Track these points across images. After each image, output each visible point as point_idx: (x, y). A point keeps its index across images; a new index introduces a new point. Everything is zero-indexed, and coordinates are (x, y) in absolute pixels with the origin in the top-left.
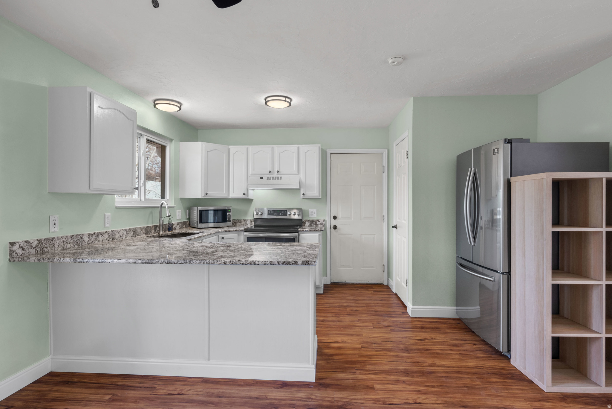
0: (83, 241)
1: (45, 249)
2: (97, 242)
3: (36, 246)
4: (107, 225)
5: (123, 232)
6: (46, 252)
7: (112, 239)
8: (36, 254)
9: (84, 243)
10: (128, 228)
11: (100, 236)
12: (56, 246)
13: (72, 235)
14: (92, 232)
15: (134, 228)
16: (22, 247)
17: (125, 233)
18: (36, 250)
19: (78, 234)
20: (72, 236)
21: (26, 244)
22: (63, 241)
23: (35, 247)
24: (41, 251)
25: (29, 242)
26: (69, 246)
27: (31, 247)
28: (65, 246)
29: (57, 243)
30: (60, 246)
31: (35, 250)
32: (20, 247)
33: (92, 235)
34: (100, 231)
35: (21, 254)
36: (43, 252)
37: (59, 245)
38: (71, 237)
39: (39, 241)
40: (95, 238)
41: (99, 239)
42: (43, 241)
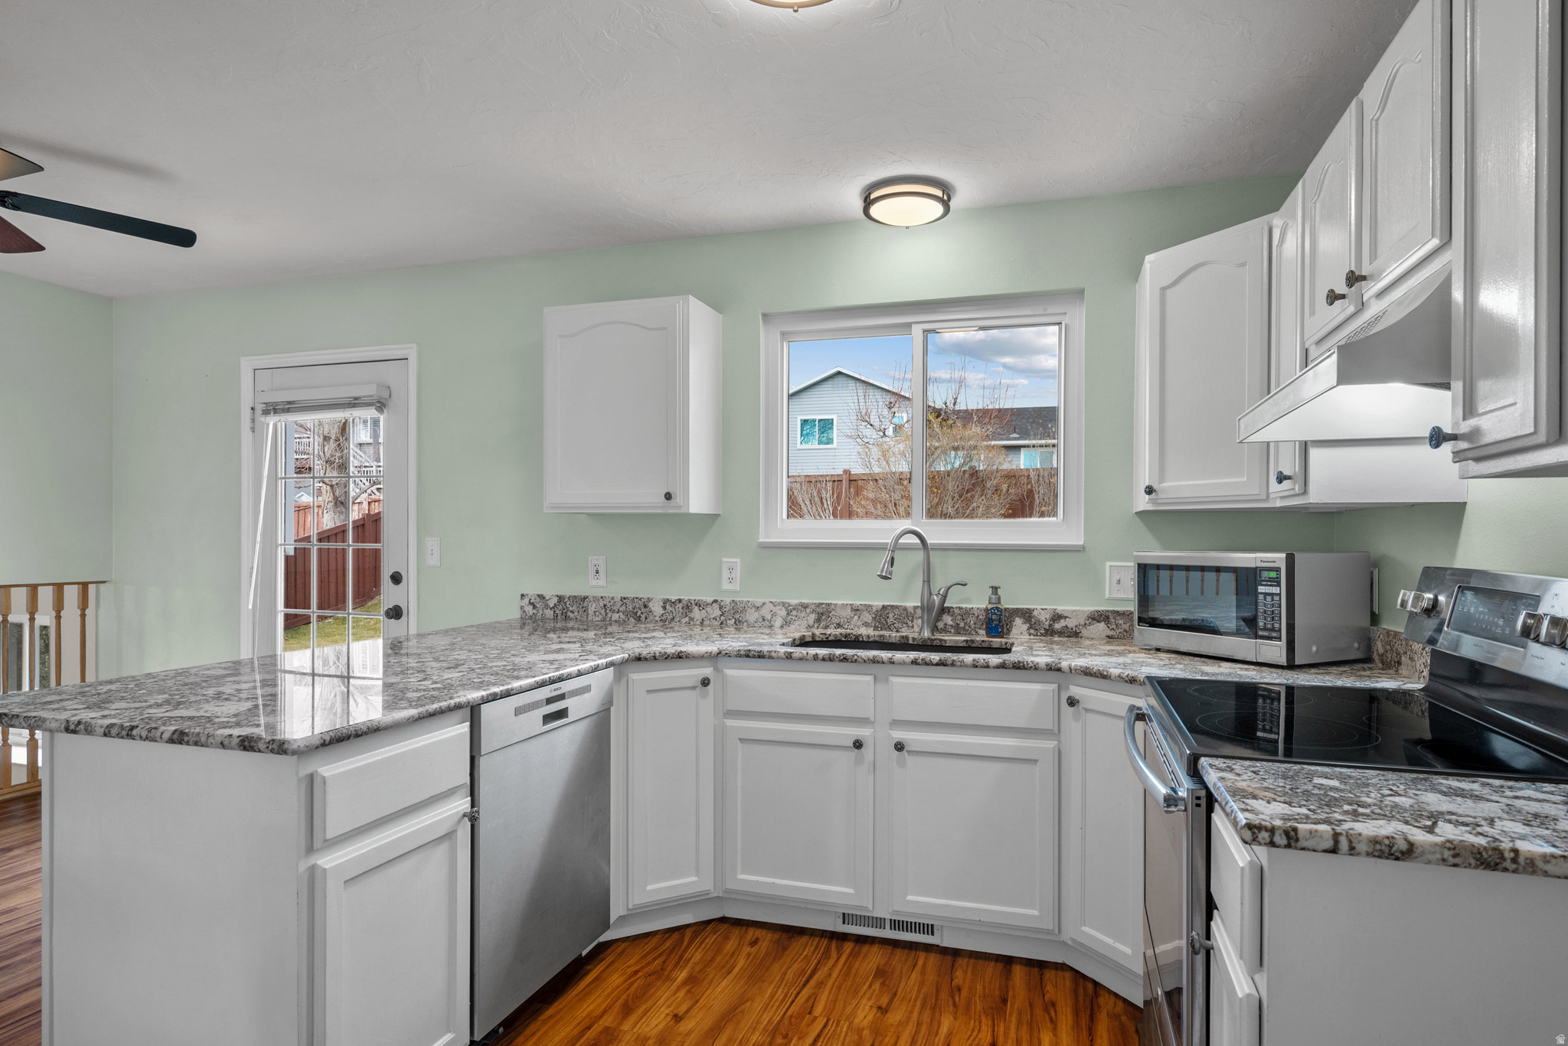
0: (650, 612)
1: (569, 614)
2: (687, 619)
3: (555, 605)
4: (726, 586)
5: (775, 609)
6: (571, 619)
7: (733, 620)
8: (554, 619)
9: (651, 617)
10: (794, 602)
11: (696, 608)
12: (590, 611)
13: (623, 596)
14: (674, 598)
15: (821, 604)
16: (532, 604)
17: (784, 613)
18: (554, 612)
19: (637, 596)
20: (625, 598)
21: (538, 599)
22: (605, 606)
23: (553, 608)
24: (563, 617)
25: (544, 598)
26: (616, 616)
27: (547, 606)
28: (609, 615)
29: (592, 608)
30: (597, 613)
31: (552, 612)
32: (530, 603)
33: (673, 603)
34: (697, 598)
35: (531, 614)
36: (566, 618)
37: (595, 612)
38: (621, 600)
39: (561, 598)
40: (681, 611)
41: (691, 615)
42: (566, 600)
